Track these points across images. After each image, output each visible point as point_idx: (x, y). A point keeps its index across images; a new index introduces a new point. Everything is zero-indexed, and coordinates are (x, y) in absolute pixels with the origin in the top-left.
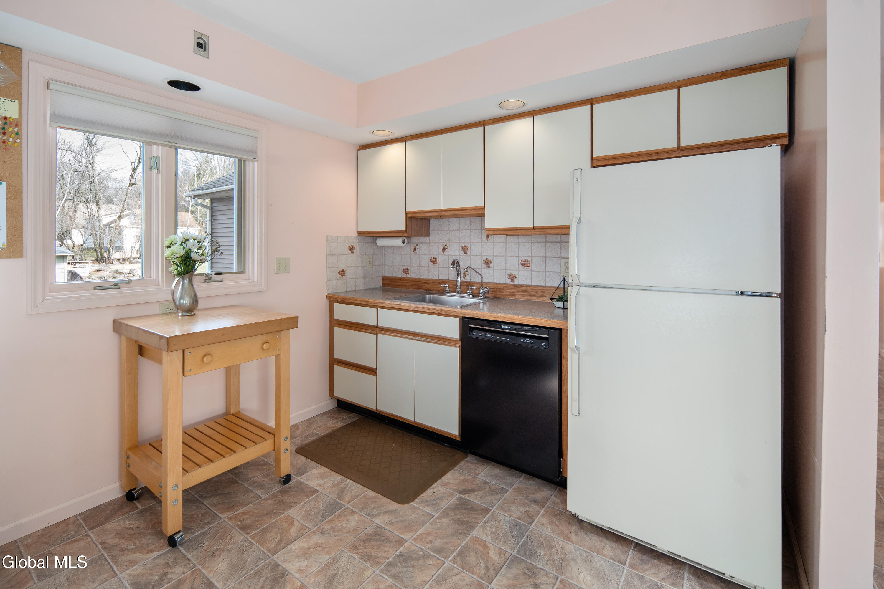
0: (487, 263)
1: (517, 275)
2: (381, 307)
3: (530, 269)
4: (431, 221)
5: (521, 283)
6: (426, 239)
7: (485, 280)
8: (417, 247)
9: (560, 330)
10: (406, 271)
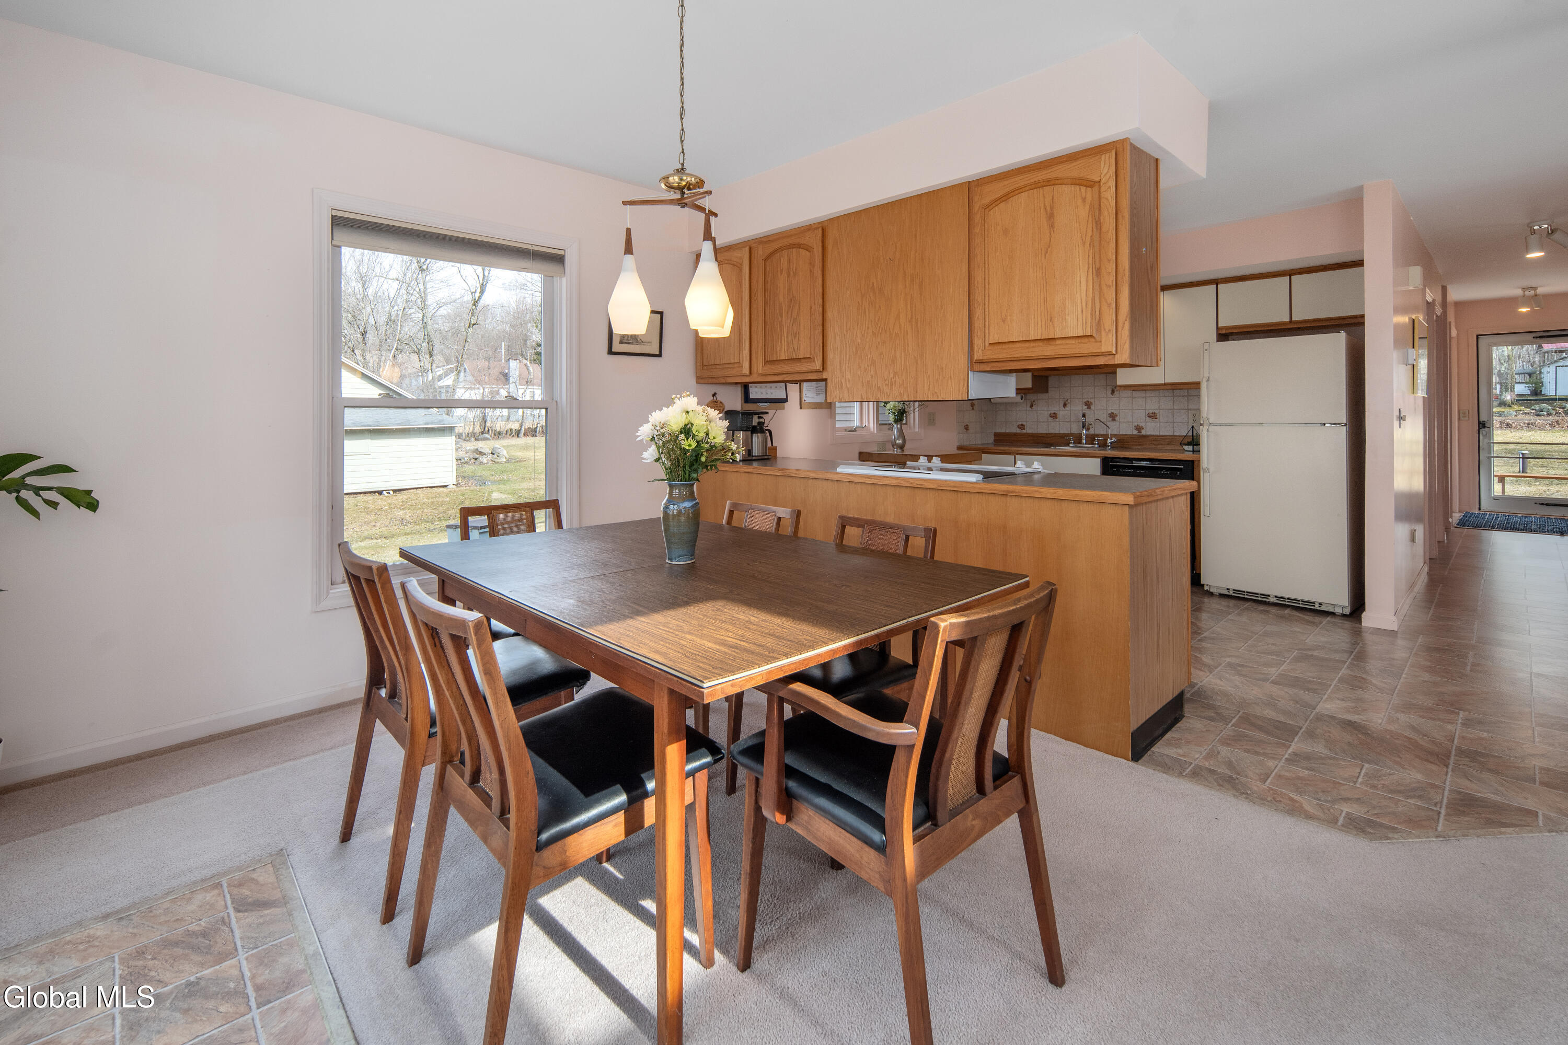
0: (1113, 417)
1: (1144, 427)
2: (1018, 454)
3: (1157, 420)
4: (1049, 378)
5: (1148, 433)
6: (1045, 396)
7: (1110, 432)
8: (1034, 403)
9: (1192, 461)
10: (1022, 427)
